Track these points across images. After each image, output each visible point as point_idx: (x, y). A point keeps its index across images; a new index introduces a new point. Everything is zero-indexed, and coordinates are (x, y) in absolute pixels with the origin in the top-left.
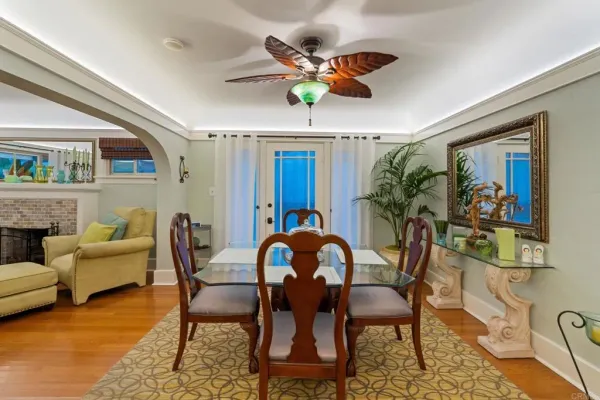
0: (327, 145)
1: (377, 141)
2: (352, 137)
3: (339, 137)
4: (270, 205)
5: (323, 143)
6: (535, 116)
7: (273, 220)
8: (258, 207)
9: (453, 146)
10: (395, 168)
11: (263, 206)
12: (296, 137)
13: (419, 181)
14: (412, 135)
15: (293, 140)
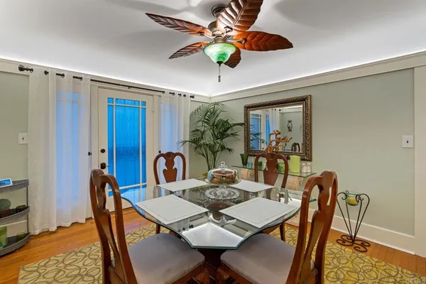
0: (156, 98)
1: (192, 99)
2: (176, 94)
3: (167, 92)
4: (103, 151)
5: (153, 95)
6: (307, 96)
7: (107, 164)
8: (89, 154)
9: (248, 108)
10: (207, 120)
11: (96, 151)
12: (129, 87)
13: (223, 129)
14: (210, 98)
15: (127, 89)
